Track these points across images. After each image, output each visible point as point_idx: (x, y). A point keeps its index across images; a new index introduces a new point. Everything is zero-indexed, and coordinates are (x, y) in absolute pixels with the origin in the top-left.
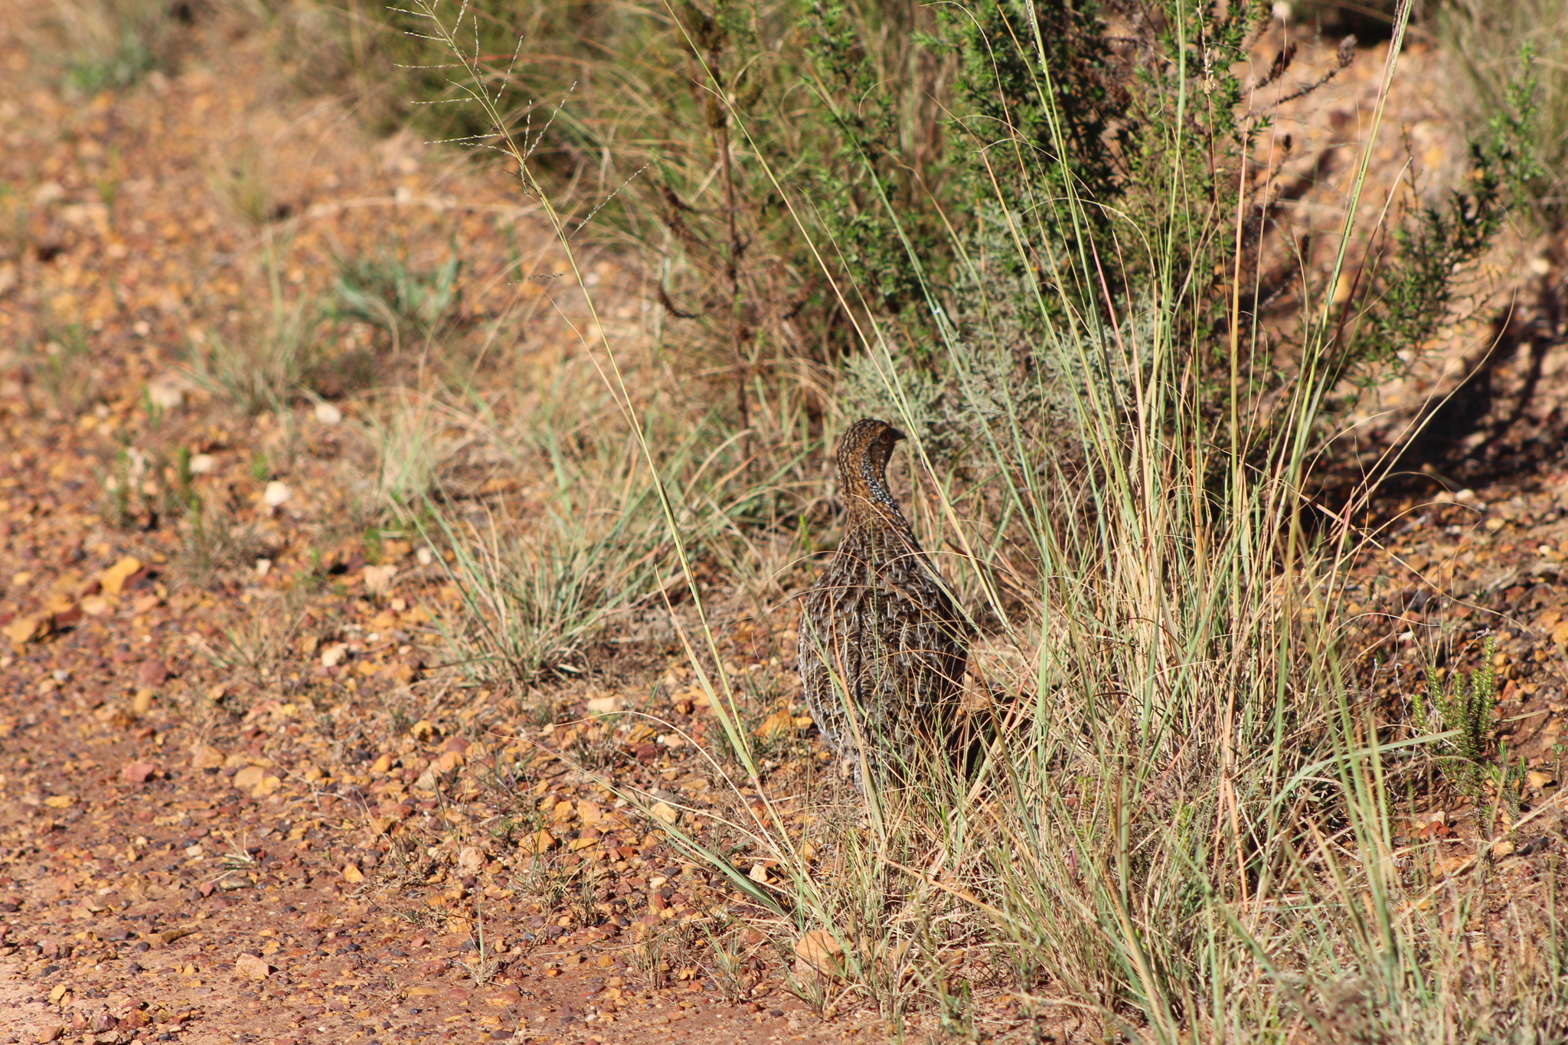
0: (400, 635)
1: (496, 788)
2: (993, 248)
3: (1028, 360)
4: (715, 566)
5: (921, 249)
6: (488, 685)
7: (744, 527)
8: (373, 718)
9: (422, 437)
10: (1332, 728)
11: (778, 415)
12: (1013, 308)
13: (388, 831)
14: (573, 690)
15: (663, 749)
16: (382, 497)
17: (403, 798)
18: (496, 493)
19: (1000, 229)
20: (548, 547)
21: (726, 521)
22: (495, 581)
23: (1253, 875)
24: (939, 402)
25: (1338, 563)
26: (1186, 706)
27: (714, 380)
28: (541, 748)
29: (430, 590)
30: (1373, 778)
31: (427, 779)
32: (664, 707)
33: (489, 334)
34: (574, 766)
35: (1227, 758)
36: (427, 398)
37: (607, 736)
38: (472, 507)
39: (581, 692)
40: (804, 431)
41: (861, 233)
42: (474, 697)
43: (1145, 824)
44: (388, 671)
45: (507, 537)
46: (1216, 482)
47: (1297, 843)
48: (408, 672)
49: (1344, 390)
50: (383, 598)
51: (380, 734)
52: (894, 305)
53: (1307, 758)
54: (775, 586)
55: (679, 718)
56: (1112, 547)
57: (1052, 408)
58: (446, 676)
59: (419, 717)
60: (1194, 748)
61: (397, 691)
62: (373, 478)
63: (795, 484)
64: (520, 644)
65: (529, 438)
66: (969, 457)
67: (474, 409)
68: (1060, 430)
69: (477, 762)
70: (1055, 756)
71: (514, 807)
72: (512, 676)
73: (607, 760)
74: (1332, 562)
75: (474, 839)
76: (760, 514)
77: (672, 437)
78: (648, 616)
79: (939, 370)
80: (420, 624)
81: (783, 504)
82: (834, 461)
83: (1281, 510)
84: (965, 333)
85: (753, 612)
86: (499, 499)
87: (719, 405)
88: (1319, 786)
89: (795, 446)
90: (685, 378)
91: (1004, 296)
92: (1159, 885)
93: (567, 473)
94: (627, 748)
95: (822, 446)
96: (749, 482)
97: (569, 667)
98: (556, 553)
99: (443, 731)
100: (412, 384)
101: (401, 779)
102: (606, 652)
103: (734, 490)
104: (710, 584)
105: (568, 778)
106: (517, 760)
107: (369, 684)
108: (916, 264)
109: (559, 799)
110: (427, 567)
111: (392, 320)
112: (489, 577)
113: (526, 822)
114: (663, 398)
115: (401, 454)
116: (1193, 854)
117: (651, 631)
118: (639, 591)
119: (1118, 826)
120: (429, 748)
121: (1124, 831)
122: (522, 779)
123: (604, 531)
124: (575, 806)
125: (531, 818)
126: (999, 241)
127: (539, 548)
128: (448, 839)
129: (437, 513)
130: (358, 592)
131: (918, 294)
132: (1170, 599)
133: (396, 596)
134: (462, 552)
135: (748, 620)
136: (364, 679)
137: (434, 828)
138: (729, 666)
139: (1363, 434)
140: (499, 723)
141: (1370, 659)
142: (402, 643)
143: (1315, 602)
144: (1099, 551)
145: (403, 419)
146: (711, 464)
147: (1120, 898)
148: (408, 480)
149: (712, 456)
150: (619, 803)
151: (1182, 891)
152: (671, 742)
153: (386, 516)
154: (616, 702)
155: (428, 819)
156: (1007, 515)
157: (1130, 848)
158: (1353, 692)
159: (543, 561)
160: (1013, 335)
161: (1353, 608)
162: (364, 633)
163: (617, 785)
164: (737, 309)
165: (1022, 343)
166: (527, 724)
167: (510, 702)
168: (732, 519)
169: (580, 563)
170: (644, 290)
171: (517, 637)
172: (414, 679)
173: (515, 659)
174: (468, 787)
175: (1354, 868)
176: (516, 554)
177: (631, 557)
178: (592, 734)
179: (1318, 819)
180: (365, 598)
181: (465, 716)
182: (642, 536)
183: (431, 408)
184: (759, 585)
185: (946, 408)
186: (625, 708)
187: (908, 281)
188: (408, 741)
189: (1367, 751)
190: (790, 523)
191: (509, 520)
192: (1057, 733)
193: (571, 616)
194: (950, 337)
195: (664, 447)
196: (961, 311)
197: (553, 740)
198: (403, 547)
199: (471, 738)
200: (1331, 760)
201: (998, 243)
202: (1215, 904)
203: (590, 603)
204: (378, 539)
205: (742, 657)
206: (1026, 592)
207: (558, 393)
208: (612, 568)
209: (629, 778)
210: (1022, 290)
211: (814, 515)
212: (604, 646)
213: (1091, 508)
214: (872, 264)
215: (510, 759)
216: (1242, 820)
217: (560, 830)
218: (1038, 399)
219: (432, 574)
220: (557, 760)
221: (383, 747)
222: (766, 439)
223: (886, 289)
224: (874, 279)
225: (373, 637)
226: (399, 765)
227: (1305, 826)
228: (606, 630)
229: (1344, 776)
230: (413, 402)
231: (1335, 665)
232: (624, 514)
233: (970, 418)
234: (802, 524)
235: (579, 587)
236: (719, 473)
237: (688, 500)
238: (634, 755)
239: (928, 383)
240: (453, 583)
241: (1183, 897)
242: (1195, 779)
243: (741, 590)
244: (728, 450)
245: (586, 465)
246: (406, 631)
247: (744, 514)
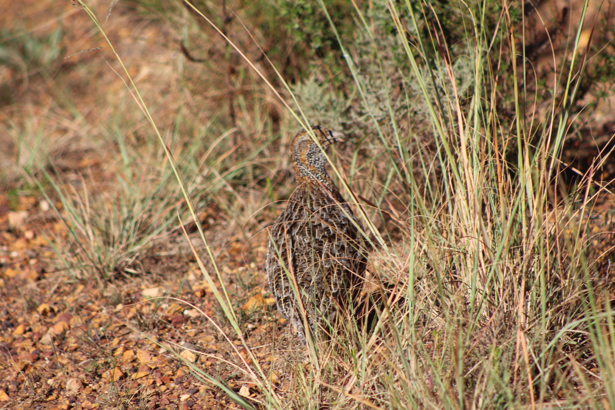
0: (30, 253)
1: (88, 343)
2: (378, 19)
3: (401, 85)
4: (218, 209)
5: (336, 19)
6: (83, 282)
7: (234, 186)
8: (14, 302)
9: (42, 135)
10: (584, 300)
11: (253, 119)
12: (391, 55)
13: (24, 370)
14: (134, 284)
15: (187, 319)
16: (18, 170)
17: (32, 350)
18: (86, 167)
19: (383, 7)
20: (118, 199)
21: (224, 182)
22: (87, 218)
23: (537, 388)
24: (348, 110)
25: (586, 202)
26: (496, 288)
27: (214, 99)
28: (115, 319)
29: (48, 226)
30: (608, 330)
31: (47, 338)
32: (188, 293)
33: (81, 72)
34: (135, 329)
35: (522, 319)
36: (45, 111)
37: (154, 311)
38: (72, 176)
39: (139, 285)
40: (269, 128)
41: (301, 11)
42: (75, 289)
43: (473, 359)
44: (23, 274)
45: (94, 194)
46: (512, 157)
47: (564, 369)
48: (35, 274)
49: (589, 99)
50: (20, 231)
51: (19, 312)
52: (320, 53)
53: (569, 319)
54: (253, 221)
55: (197, 300)
56: (451, 195)
57: (416, 113)
58: (58, 277)
59: (42, 301)
60: (502, 314)
61: (29, 286)
62: (13, 159)
63: (264, 160)
64: (102, 257)
65: (106, 134)
66: (366, 143)
67: (72, 118)
68: (420, 126)
69: (77, 327)
70: (419, 320)
71: (99, 354)
72: (97, 276)
73: (154, 325)
74: (582, 202)
75: (75, 374)
76: (244, 178)
77: (190, 132)
78: (178, 239)
79: (348, 91)
80: (42, 246)
81: (258, 172)
82: (287, 146)
83: (550, 171)
84: (363, 69)
85: (240, 236)
86: (89, 171)
87: (218, 113)
88: (577, 335)
89: (264, 137)
90: (198, 98)
91: (385, 47)
92: (482, 395)
93: (129, 155)
94: (166, 318)
95: (279, 138)
96: (237, 159)
97: (132, 271)
98: (123, 203)
99: (56, 309)
100: (37, 103)
101: (31, 338)
102: (153, 261)
103: (228, 163)
104: (215, 219)
105: (131, 336)
106: (100, 326)
107: (12, 282)
108: (334, 29)
109: (126, 349)
110: (46, 212)
111: (23, 65)
112: (83, 217)
113: (106, 363)
114: (185, 111)
115: (29, 145)
116: (502, 376)
117: (180, 248)
118: (173, 224)
119: (457, 360)
120: (48, 320)
121: (461, 363)
122: (103, 337)
123: (152, 189)
124: (135, 353)
125: (109, 360)
126: (382, 14)
127: (113, 200)
128: (60, 374)
129: (51, 179)
130: (5, 227)
131: (335, 46)
132: (486, 225)
133: (28, 229)
134: (67, 203)
135: (238, 241)
136: (9, 279)
137: (51, 368)
138: (226, 269)
139: (600, 126)
140: (90, 304)
141: (606, 258)
142: (31, 258)
143: (572, 225)
144: (444, 198)
145: (31, 123)
146: (214, 149)
147: (459, 403)
148: (34, 160)
149: (215, 144)
150: (162, 351)
151: (495, 399)
152: (192, 314)
153: (22, 182)
154: (160, 291)
155: (48, 362)
156: (390, 177)
157: (464, 373)
158: (596, 279)
159: (115, 208)
160: (391, 70)
161: (596, 229)
162: (9, 252)
163: (160, 340)
164: (227, 56)
165: (397, 75)
166: (106, 305)
167: (96, 292)
168: (227, 181)
169: (137, 208)
170: (171, 44)
171: (100, 253)
172: (39, 279)
173: (99, 266)
174: (72, 343)
175: (598, 384)
176: (99, 204)
177: (168, 205)
178: (145, 310)
179: (576, 355)
180: (9, 231)
181: (69, 300)
182: (174, 192)
183: (48, 118)
184: (244, 220)
185: (353, 114)
186: (165, 294)
187: (329, 39)
188: (36, 316)
189: (604, 314)
190: (261, 183)
191: (94, 183)
192: (420, 305)
193: (132, 240)
194: (354, 73)
195: (187, 139)
196: (361, 55)
197: (122, 314)
198: (32, 200)
199: (73, 313)
200: (584, 320)
201: (381, 16)
202: (515, 406)
203: (143, 232)
204: (17, 196)
205: (234, 263)
206: (401, 222)
207: (123, 107)
208: (156, 211)
209: (167, 335)
210: (396, 43)
211: (275, 178)
212: (152, 258)
213: (439, 172)
214: (308, 29)
215: (96, 326)
216: (530, 356)
217: (126, 368)
218: (406, 107)
219: (49, 216)
220: (124, 326)
221: (20, 320)
222: (247, 133)
223: (316, 44)
224: (309, 39)
225: (14, 254)
226: (30, 330)
227: (568, 359)
228: (153, 247)
229: (591, 330)
230: (36, 113)
231: (585, 264)
232: (163, 179)
233: (367, 119)
234: (269, 184)
235: (136, 223)
236: (219, 154)
237: (201, 170)
238: (170, 322)
239: (342, 99)
240: (62, 222)
241: (496, 402)
242: (502, 331)
243: (233, 223)
244: (224, 140)
245: (140, 150)
246: (33, 250)
247: (235, 178)
